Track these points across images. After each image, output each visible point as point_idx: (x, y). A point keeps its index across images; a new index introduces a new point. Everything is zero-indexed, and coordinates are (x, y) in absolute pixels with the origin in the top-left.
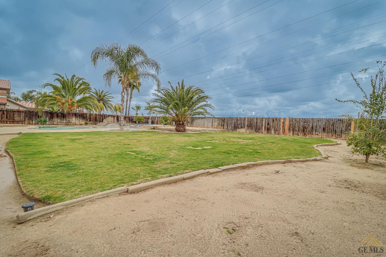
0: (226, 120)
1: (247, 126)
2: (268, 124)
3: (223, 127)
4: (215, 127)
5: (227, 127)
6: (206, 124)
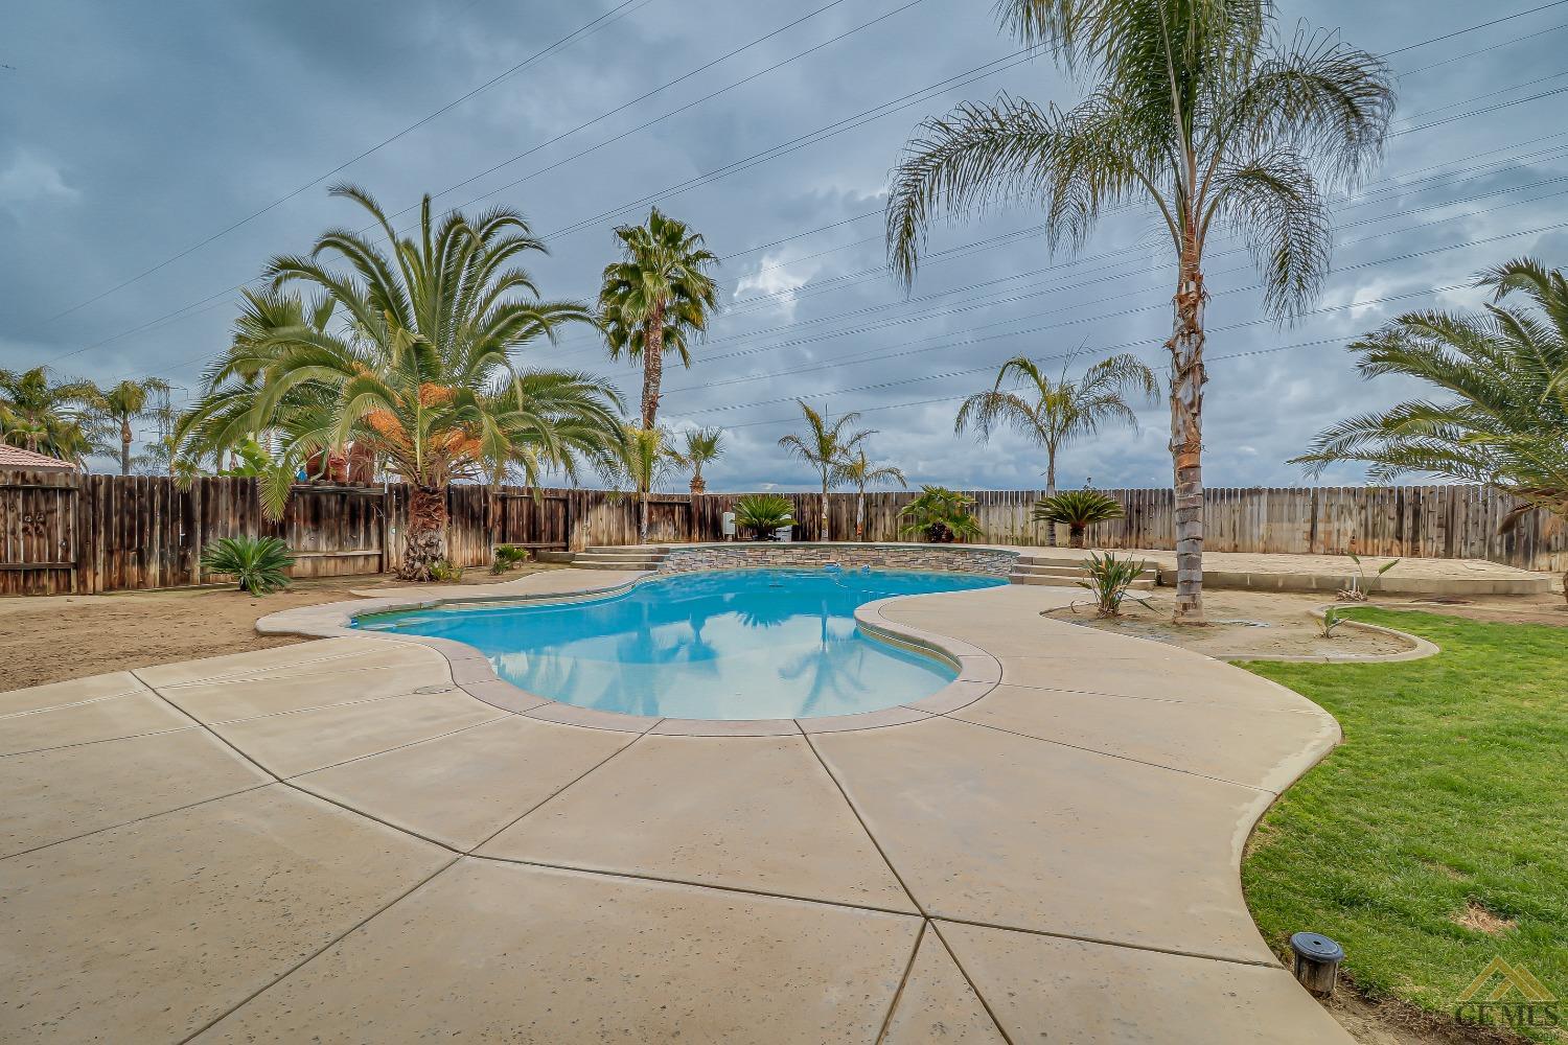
3: (1407, 546)
4: (1345, 543)
5: (1449, 542)
6: (1255, 531)
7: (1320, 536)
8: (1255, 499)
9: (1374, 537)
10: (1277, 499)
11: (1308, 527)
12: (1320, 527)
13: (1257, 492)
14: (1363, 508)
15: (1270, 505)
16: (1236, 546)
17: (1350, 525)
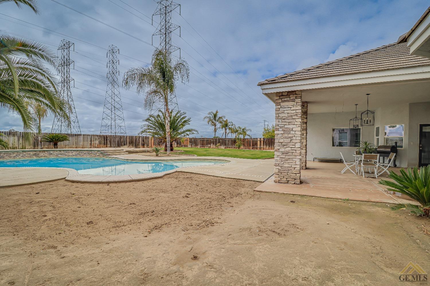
0: (108, 138)
1: (129, 143)
2: (143, 141)
3: (105, 146)
4: (96, 146)
5: (111, 145)
6: (80, 143)
7: (92, 144)
8: (80, 136)
9: (101, 144)
10: (85, 137)
11: (90, 142)
12: (92, 142)
13: (81, 135)
14: (99, 139)
15: (83, 138)
16: (76, 147)
17: (97, 142)
